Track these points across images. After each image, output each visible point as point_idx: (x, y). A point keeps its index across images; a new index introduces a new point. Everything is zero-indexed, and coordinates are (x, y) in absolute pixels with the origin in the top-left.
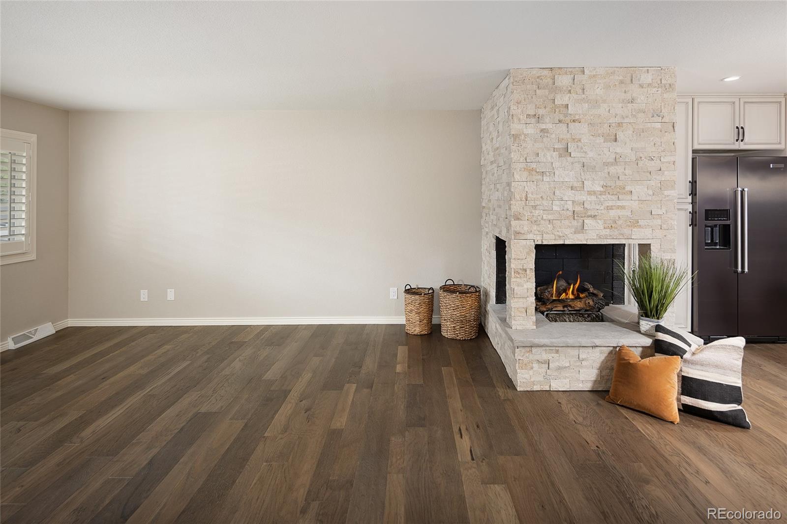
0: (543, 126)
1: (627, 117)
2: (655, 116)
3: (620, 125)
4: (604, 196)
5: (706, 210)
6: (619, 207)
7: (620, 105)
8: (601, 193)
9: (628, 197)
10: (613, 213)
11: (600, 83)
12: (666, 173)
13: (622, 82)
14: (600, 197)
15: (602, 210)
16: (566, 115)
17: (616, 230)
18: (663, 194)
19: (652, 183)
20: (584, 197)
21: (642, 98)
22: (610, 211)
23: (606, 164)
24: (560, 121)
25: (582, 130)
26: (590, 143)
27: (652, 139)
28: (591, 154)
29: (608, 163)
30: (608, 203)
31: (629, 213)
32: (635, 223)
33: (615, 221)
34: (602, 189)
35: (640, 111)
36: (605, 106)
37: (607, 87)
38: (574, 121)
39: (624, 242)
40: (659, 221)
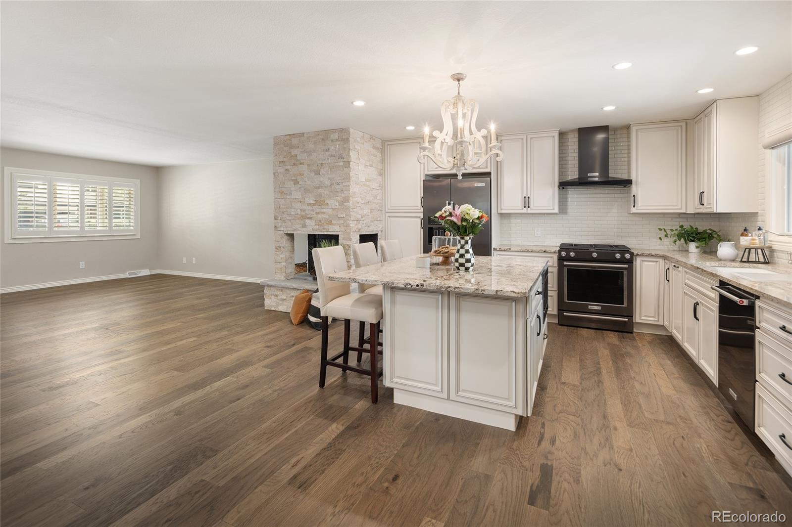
0: (287, 168)
1: (325, 160)
2: (340, 158)
3: (322, 165)
6: (322, 213)
7: (323, 153)
8: (314, 205)
9: (327, 207)
11: (312, 141)
12: (345, 192)
13: (323, 139)
14: (313, 207)
15: (314, 214)
16: (297, 160)
18: (344, 205)
19: (339, 198)
20: (305, 207)
21: (333, 148)
22: (318, 215)
23: (316, 188)
24: (294, 164)
25: (304, 168)
26: (308, 176)
27: (338, 172)
28: (308, 182)
30: (317, 210)
31: (327, 217)
32: (330, 223)
33: (320, 221)
34: (314, 202)
35: (332, 156)
36: (315, 154)
37: (315, 143)
38: (301, 164)
39: (326, 233)
40: (342, 222)
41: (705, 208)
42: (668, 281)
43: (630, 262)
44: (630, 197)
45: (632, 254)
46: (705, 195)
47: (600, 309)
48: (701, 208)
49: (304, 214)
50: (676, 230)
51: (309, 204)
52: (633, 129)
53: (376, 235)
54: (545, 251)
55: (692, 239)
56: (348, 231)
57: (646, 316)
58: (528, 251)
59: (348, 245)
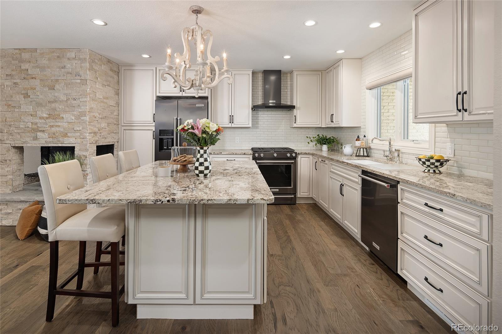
0: (15, 81)
1: (60, 76)
2: (77, 75)
3: (57, 80)
4: (48, 120)
5: (160, 130)
6: (56, 126)
7: (58, 69)
8: (47, 118)
9: (62, 121)
10: (54, 129)
11: (46, 57)
12: (82, 107)
13: (58, 57)
14: (46, 120)
15: (47, 127)
16: (28, 75)
17: (55, 139)
18: (81, 119)
19: (75, 113)
20: (37, 120)
21: (69, 66)
22: (52, 128)
23: (49, 102)
24: (24, 78)
25: (36, 83)
26: (41, 91)
27: (75, 89)
28: (41, 97)
29: (51, 101)
30: (51, 124)
31: (62, 130)
32: (65, 135)
33: (54, 134)
34: (47, 116)
35: (68, 73)
36: (49, 70)
37: (49, 60)
38: (32, 78)
39: (60, 145)
40: (79, 134)
41: (334, 124)
42: (316, 169)
43: (295, 158)
44: (293, 117)
45: (296, 153)
46: (334, 116)
47: (278, 191)
48: (331, 124)
49: (35, 127)
50: (316, 137)
51: (41, 118)
52: (295, 74)
53: (113, 145)
54: (244, 154)
55: (325, 143)
56: (84, 142)
57: (303, 193)
58: (233, 154)
59: (84, 156)
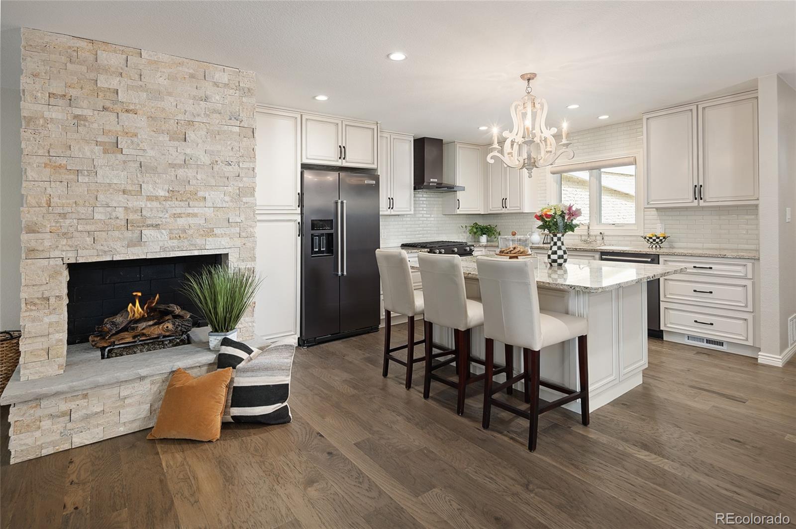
0: (78, 112)
1: (198, 115)
2: (233, 119)
3: (190, 123)
4: (169, 202)
5: (312, 220)
6: (189, 215)
7: (191, 101)
8: (166, 199)
9: (202, 204)
10: (181, 222)
11: (164, 72)
12: (244, 179)
13: (192, 76)
14: (164, 203)
15: (166, 218)
16: (115, 102)
17: (186, 240)
18: (242, 201)
19: (230, 189)
20: (141, 203)
21: (217, 97)
22: (178, 219)
23: (173, 166)
24: (105, 109)
25: (139, 123)
26: (151, 140)
27: (229, 143)
28: (151, 153)
29: (176, 164)
30: (176, 210)
31: (202, 222)
32: (210, 232)
33: (184, 231)
34: (167, 194)
35: (215, 111)
36: (171, 99)
37: (172, 78)
38: (127, 111)
39: (196, 253)
40: (238, 229)
41: (508, 210)
46: (508, 200)
56: (249, 245)
59: (249, 269)
